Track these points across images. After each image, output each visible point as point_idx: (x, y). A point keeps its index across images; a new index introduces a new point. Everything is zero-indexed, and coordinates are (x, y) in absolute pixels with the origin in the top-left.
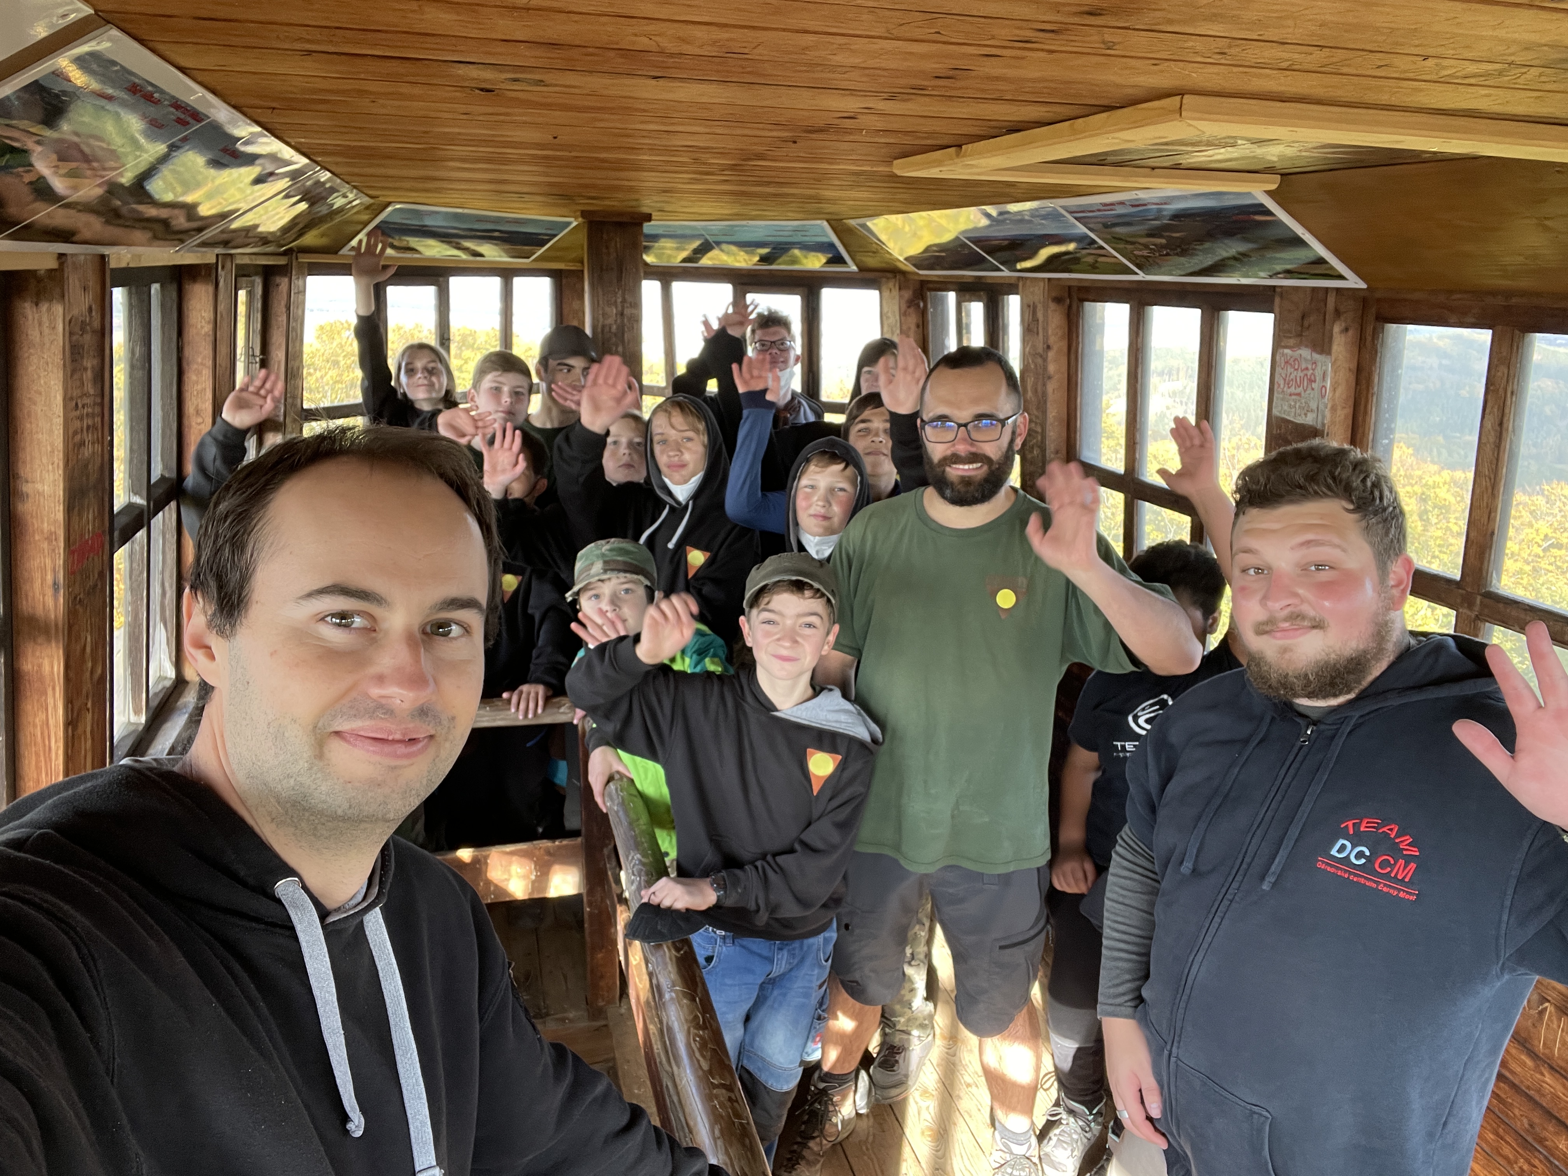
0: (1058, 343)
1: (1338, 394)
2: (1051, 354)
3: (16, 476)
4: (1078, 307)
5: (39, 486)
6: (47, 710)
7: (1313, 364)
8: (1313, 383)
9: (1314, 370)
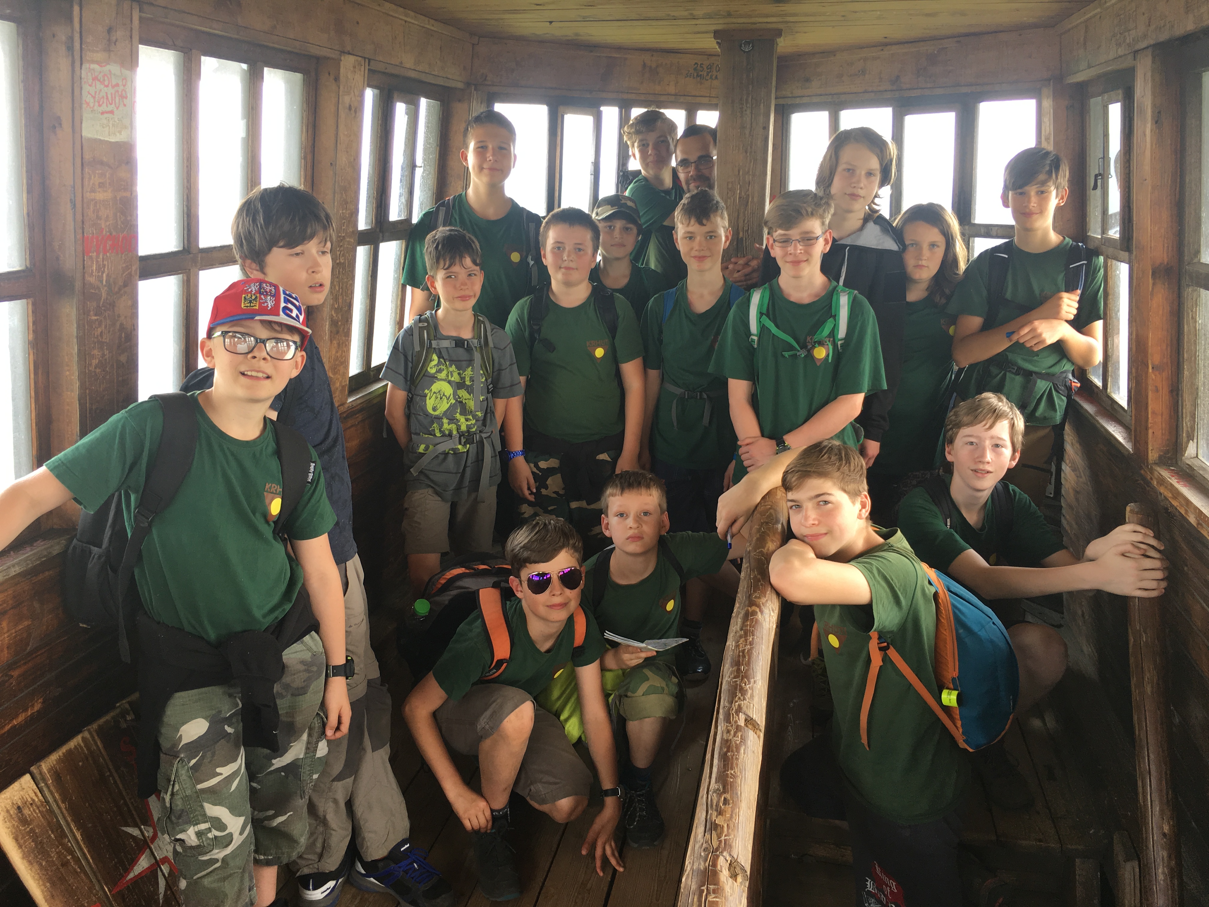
7: (123, 80)
8: (125, 100)
9: (124, 86)
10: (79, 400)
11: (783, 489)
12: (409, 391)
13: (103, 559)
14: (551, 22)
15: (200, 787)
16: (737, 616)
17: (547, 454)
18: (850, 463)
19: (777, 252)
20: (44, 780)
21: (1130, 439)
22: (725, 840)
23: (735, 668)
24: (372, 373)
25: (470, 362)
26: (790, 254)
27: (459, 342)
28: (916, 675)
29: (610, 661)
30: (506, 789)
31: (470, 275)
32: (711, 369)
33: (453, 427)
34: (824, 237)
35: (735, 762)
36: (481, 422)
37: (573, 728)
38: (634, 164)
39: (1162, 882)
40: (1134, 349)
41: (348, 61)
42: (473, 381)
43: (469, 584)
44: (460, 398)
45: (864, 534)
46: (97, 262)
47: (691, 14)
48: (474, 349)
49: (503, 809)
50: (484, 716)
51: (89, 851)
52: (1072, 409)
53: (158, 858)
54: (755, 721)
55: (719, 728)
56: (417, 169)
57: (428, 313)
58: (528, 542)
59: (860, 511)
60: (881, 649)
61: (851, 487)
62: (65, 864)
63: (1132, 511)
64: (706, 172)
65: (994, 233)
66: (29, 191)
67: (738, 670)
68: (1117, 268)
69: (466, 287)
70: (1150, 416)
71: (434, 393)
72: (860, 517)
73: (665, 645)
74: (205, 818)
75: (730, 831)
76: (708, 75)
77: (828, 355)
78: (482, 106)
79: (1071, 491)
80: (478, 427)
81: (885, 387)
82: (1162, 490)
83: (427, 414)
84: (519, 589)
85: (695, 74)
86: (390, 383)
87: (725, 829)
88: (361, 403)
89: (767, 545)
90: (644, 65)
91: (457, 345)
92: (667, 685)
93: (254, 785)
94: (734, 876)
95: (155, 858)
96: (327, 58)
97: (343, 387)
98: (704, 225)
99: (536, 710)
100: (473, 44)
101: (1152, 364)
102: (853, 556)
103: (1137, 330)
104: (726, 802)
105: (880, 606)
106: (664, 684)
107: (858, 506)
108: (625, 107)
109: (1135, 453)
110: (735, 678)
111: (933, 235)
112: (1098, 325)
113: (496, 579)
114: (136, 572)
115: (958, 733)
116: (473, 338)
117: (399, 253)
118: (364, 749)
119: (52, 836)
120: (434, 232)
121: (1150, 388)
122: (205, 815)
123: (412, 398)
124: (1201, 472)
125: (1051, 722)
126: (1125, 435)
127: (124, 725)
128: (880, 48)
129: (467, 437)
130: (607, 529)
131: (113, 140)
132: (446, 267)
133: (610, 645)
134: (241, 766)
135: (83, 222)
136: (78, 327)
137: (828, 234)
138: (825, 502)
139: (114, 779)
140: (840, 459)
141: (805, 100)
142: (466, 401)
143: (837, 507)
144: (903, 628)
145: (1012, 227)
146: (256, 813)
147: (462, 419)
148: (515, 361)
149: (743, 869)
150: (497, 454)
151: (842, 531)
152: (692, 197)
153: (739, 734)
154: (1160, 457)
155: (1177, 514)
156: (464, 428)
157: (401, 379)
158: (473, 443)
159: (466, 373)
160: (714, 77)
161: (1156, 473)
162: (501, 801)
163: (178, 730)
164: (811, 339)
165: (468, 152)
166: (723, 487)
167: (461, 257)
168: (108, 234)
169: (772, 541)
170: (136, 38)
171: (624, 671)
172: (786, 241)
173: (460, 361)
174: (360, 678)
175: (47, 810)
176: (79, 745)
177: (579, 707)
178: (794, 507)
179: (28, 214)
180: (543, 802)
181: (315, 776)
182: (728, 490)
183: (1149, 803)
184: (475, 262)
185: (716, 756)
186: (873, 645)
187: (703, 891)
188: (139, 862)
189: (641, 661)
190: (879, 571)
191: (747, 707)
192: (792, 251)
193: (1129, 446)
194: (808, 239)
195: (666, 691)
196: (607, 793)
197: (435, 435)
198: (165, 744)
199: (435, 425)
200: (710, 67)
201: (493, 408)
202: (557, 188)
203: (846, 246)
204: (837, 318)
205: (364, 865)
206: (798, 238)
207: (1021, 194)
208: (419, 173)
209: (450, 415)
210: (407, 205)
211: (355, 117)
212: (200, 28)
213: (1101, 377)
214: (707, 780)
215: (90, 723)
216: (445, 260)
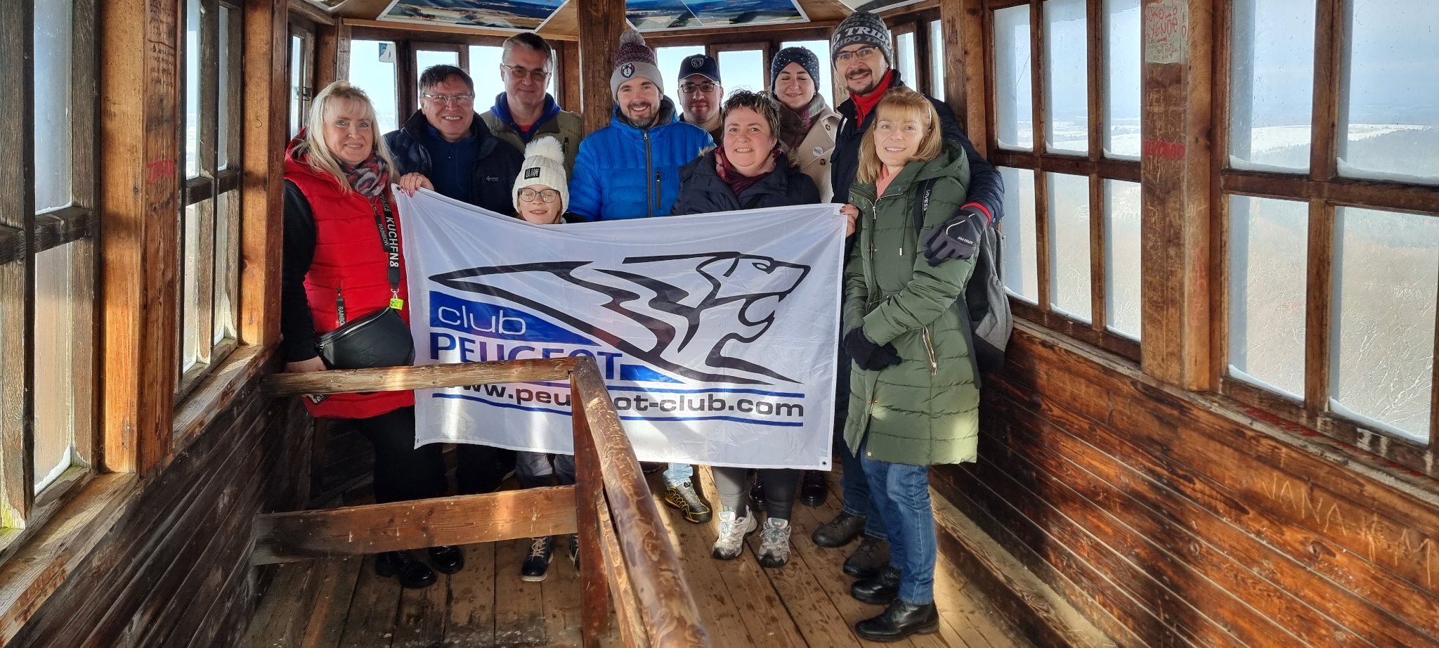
0: (975, 50)
1: (1196, 33)
2: (969, 59)
3: (107, 99)
4: (990, 15)
5: (124, 108)
6: (127, 293)
7: (1174, 9)
8: (1175, 27)
9: (1175, 14)
131: (1165, 63)
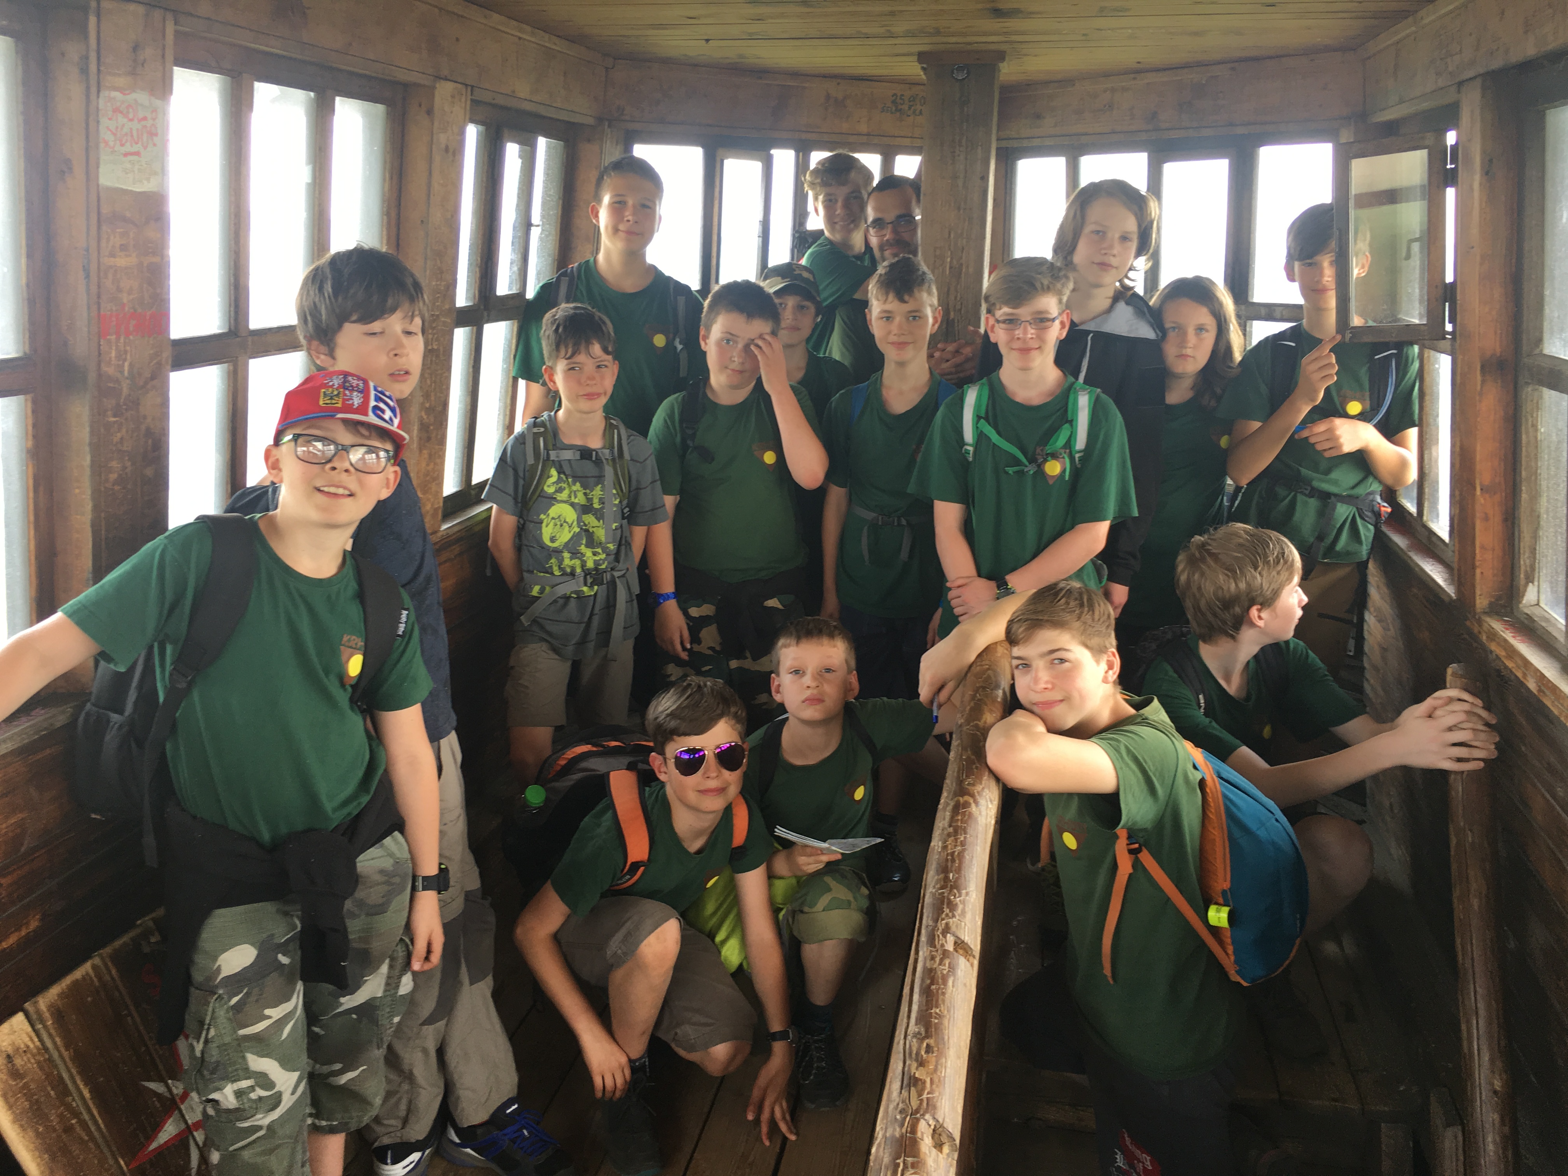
7: (153, 111)
8: (155, 138)
9: (154, 119)
10: (93, 526)
11: (1007, 645)
12: (520, 516)
13: (125, 729)
14: (707, 40)
15: (242, 1032)
16: (944, 809)
17: (700, 599)
18: (1093, 611)
19: (999, 336)
20: (42, 1021)
21: (1453, 580)
22: (928, 1099)
23: (942, 876)
24: (473, 492)
25: (600, 479)
26: (1018, 339)
27: (586, 453)
28: (1176, 886)
29: (781, 865)
30: (644, 1033)
31: (599, 367)
32: (911, 489)
33: (577, 563)
34: (1060, 319)
35: (941, 997)
36: (612, 557)
37: (731, 954)
38: (816, 222)
39: (1491, 1154)
40: (1457, 466)
41: (444, 89)
42: (603, 503)
43: (597, 765)
44: (585, 525)
45: (1111, 703)
46: (117, 346)
47: (889, 31)
48: (604, 461)
49: (640, 1058)
50: (615, 938)
51: (99, 1113)
52: (1381, 543)
53: (190, 1122)
54: (967, 944)
55: (921, 953)
56: (532, 228)
57: (545, 415)
58: (677, 709)
59: (1106, 672)
60: (1131, 852)
61: (1095, 641)
62: (68, 1130)
63: (1454, 674)
64: (906, 236)
65: (1277, 314)
66: (30, 256)
67: (946, 879)
68: (1437, 361)
69: (594, 382)
70: (1477, 551)
71: (553, 518)
72: (1105, 680)
73: (854, 846)
74: (248, 1073)
75: (934, 1086)
76: (910, 108)
77: (1064, 471)
78: (618, 147)
79: (1376, 647)
80: (609, 563)
81: (1136, 513)
82: (1493, 647)
83: (543, 547)
84: (663, 769)
85: (894, 109)
86: (495, 506)
87: (928, 1085)
88: (459, 531)
89: (984, 717)
90: (828, 97)
91: (583, 457)
92: (855, 898)
93: (316, 1029)
94: (939, 1146)
95: (186, 1122)
96: (417, 85)
97: (436, 510)
98: (905, 302)
99: (682, 930)
100: (607, 68)
101: (1481, 484)
102: (1096, 731)
103: (1461, 441)
104: (929, 1049)
105: (1130, 797)
106: (850, 897)
107: (1104, 666)
108: (803, 150)
109: (1459, 599)
110: (942, 888)
111: (1203, 316)
112: (1412, 434)
113: (631, 759)
114: (168, 746)
115: (1228, 961)
116: (604, 448)
117: (509, 337)
118: (460, 983)
119: (52, 1093)
120: (554, 310)
121: (1478, 515)
122: (247, 1069)
123: (524, 525)
124: (1544, 624)
125: (1349, 947)
126: (1446, 576)
127: (147, 950)
128: (1132, 76)
129: (594, 576)
130: (778, 692)
131: (138, 190)
132: (568, 356)
133: (780, 844)
134: (296, 1008)
135: (99, 297)
136: (92, 433)
137: (1065, 316)
138: (1061, 659)
139: (132, 1018)
140: (1082, 605)
141: (1036, 142)
142: (594, 529)
143: (1076, 666)
144: (1159, 824)
145: (1299, 307)
146: (318, 1066)
147: (588, 553)
148: (658, 477)
149: (951, 1138)
150: (634, 597)
151: (1082, 698)
152: (892, 266)
153: (947, 962)
154: (1491, 604)
155: (1513, 677)
156: (590, 564)
157: (510, 501)
158: (602, 584)
159: (593, 493)
160: (918, 112)
161: (1486, 625)
162: (638, 1048)
163: (215, 958)
164: (1042, 450)
165: (601, 207)
166: (926, 644)
167: (588, 343)
168: (132, 310)
169: (991, 711)
170: (170, 56)
171: (798, 879)
172: (1011, 322)
173: (587, 477)
174: (455, 891)
175: (45, 1060)
176: (87, 974)
177: (740, 925)
178: (1020, 667)
179: (28, 285)
180: (691, 1049)
181: (396, 1020)
182: (932, 646)
183: (1476, 1052)
184: (606, 351)
185: (917, 990)
186: (1121, 847)
187: (898, 1165)
188: (165, 1128)
189: (821, 866)
190: (1128, 751)
191: (957, 926)
192: (1021, 336)
193: (1450, 590)
194: (1042, 320)
195: (854, 905)
196: (775, 1037)
197: (552, 574)
198: (198, 977)
199: (553, 561)
200: (913, 99)
201: (629, 539)
202: (714, 254)
203: (1089, 332)
204: (1074, 423)
205: (459, 1131)
206: (1029, 319)
207: (1310, 264)
208: (535, 234)
209: (572, 547)
210: (520, 274)
211: (453, 161)
212: (253, 45)
213: (1415, 501)
214: (905, 1020)
215: (104, 946)
216: (566, 347)
